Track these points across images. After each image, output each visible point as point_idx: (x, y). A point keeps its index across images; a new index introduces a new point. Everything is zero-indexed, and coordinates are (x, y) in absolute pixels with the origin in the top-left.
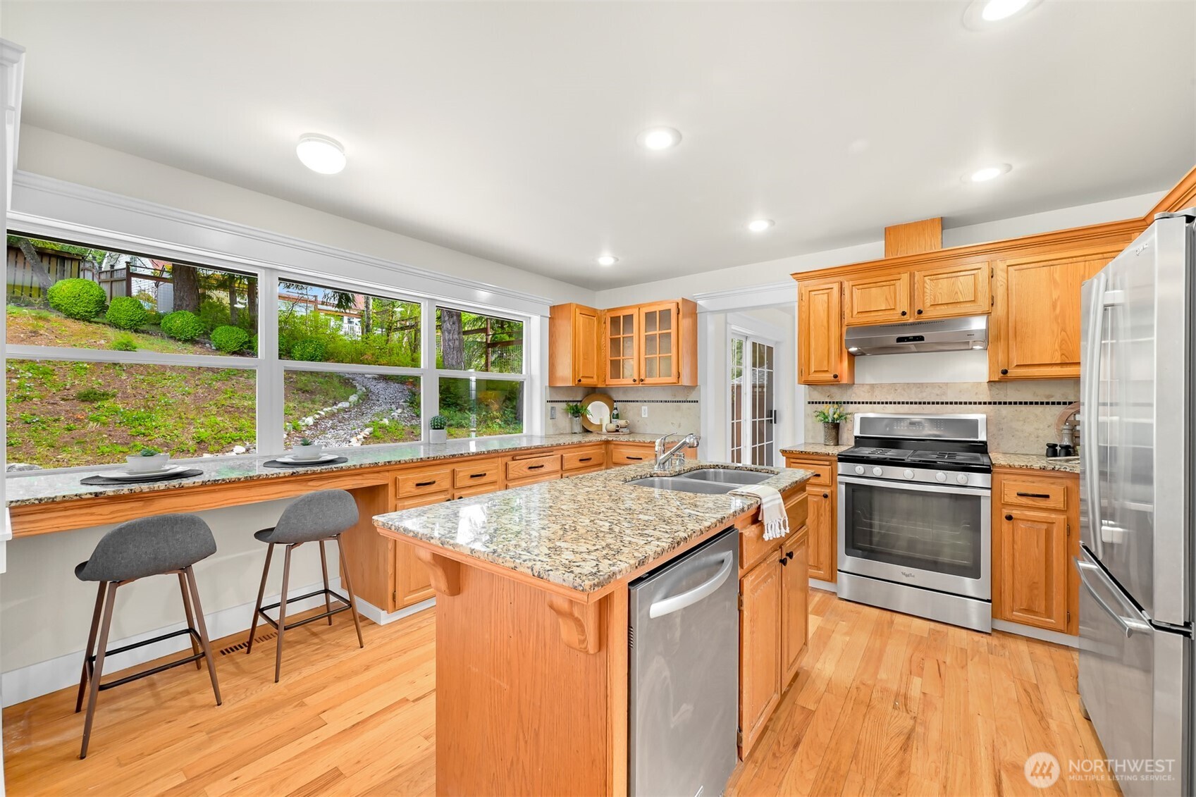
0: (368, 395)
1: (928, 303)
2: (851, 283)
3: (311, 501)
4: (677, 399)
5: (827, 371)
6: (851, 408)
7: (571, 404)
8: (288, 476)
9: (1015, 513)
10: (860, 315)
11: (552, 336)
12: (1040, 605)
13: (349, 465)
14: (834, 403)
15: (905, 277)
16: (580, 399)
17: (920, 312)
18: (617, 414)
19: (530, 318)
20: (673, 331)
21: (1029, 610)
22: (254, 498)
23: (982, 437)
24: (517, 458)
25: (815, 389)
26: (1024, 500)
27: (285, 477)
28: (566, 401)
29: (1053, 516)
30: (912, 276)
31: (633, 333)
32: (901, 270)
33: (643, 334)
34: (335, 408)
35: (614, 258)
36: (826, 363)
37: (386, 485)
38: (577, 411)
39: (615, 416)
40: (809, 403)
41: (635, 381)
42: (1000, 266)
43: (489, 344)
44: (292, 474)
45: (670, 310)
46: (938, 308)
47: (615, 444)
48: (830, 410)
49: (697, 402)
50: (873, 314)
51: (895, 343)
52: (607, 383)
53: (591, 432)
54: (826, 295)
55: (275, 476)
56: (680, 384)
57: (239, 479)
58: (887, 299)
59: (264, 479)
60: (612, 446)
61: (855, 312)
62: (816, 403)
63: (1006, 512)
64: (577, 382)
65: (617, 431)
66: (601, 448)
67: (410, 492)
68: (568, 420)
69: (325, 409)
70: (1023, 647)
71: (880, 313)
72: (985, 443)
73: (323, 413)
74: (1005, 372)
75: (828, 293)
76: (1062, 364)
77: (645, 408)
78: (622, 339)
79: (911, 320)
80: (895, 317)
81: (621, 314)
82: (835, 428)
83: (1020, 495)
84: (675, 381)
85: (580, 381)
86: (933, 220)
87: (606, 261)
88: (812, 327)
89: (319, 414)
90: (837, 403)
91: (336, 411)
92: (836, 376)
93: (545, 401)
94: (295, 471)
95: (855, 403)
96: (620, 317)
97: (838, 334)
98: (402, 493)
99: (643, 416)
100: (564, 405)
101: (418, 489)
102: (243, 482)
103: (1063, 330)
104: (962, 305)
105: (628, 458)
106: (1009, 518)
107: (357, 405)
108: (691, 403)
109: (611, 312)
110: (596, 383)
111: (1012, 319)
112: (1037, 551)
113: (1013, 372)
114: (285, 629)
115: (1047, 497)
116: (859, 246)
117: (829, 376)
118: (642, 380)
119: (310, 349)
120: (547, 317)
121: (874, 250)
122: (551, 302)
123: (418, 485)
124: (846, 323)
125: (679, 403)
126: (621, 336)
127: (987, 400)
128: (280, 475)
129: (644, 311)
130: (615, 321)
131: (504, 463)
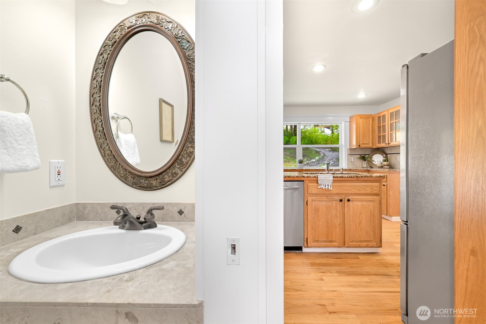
0: (323, 157)
7: (362, 155)
11: (350, 129)
18: (385, 160)
19: (341, 123)
28: (358, 154)
31: (385, 123)
33: (389, 123)
34: (309, 162)
38: (365, 159)
41: (386, 144)
52: (376, 146)
53: (373, 167)
64: (358, 146)
65: (382, 167)
68: (361, 162)
69: (306, 162)
73: (305, 163)
78: (382, 126)
81: (381, 115)
85: (360, 146)
89: (304, 163)
91: (310, 163)
93: (347, 155)
100: (359, 156)
107: (318, 160)
109: (378, 115)
110: (372, 146)
118: (389, 144)
119: (306, 142)
120: (348, 121)
122: (350, 116)
126: (382, 124)
129: (390, 112)
130: (379, 118)
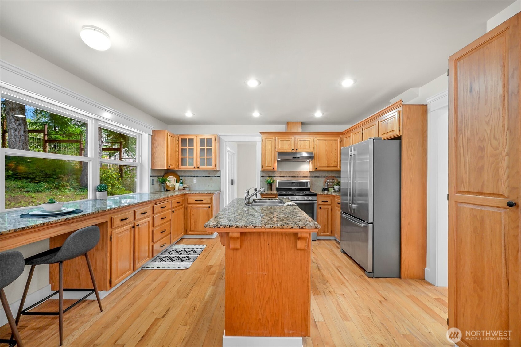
1: (299, 147)
2: (278, 138)
3: (82, 233)
4: (210, 176)
5: (271, 166)
6: (275, 179)
7: (160, 178)
8: (64, 221)
9: (321, 206)
10: (281, 149)
11: (154, 145)
12: (326, 231)
13: (84, 213)
14: (269, 177)
15: (293, 138)
16: (163, 175)
17: (297, 150)
18: (182, 182)
19: (141, 134)
20: (213, 147)
21: (324, 232)
22: (42, 237)
23: (309, 187)
24: (157, 203)
25: (264, 172)
26: (323, 203)
27: (62, 222)
28: (158, 176)
29: (329, 206)
30: (295, 138)
31: (193, 147)
32: (291, 136)
33: (199, 147)
35: (193, 114)
36: (270, 164)
37: (107, 222)
38: (163, 181)
39: (181, 183)
40: (262, 177)
41: (194, 167)
42: (315, 139)
43: (46, 140)
44: (66, 220)
45: (212, 139)
46: (301, 149)
47: (188, 195)
48: (269, 179)
49: (220, 176)
50: (284, 149)
51: (292, 158)
52: (179, 168)
53: (170, 190)
54: (270, 141)
55: (57, 221)
56: (216, 169)
57: (37, 225)
58: (288, 144)
59: (51, 224)
60: (187, 196)
61: (279, 148)
62: (264, 177)
63: (319, 207)
64: (168, 167)
65: (184, 189)
66: (182, 197)
67: (118, 224)
68: (158, 185)
70: (323, 242)
71: (286, 149)
72: (309, 188)
74: (316, 168)
75: (271, 140)
76: (327, 167)
77: (195, 180)
78: (187, 149)
79: (294, 152)
80: (290, 150)
82: (270, 185)
83: (322, 201)
84: (214, 168)
85: (169, 167)
86: (300, 122)
87: (189, 115)
88: (266, 151)
90: (270, 177)
92: (274, 168)
93: (149, 176)
94: (67, 218)
95: (276, 177)
96: (187, 139)
97: (274, 154)
98: (115, 225)
99: (194, 183)
100: (157, 178)
101: (122, 222)
102: (40, 227)
103: (328, 158)
104: (307, 149)
105: (196, 200)
106: (320, 208)
108: (217, 177)
109: (182, 136)
110: (174, 168)
111: (318, 154)
112: (326, 216)
113: (318, 169)
114: (64, 313)
115: (327, 201)
116: (278, 126)
117: (272, 168)
118: (198, 167)
120: (151, 135)
121: (282, 128)
122: (153, 128)
123: (122, 220)
124: (277, 151)
125: (211, 177)
126: (187, 147)
127: (309, 176)
128: (60, 221)
129: (199, 138)
130: (184, 141)
131: (152, 206)
